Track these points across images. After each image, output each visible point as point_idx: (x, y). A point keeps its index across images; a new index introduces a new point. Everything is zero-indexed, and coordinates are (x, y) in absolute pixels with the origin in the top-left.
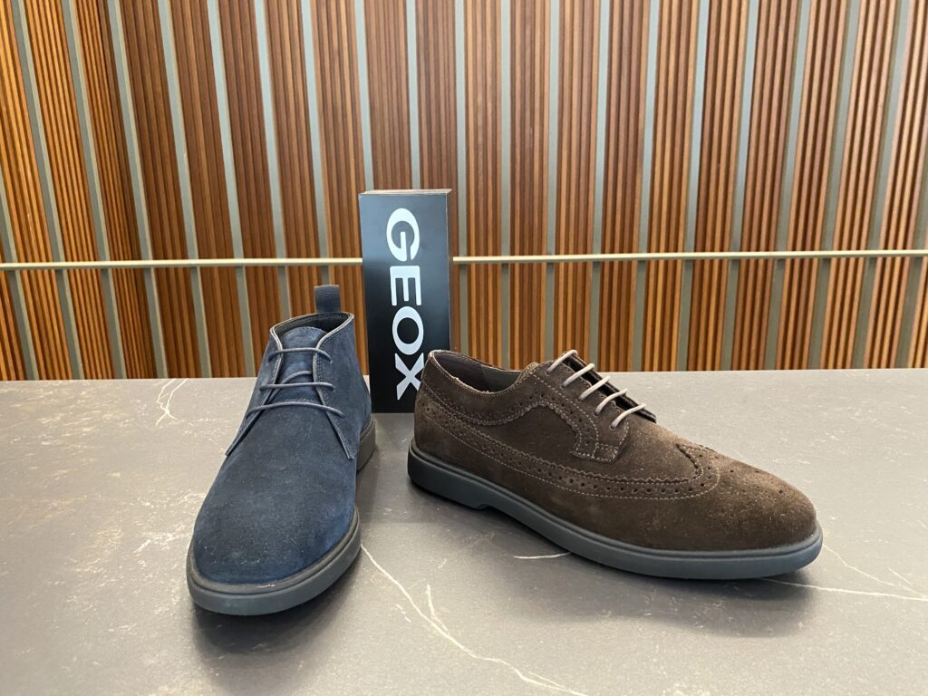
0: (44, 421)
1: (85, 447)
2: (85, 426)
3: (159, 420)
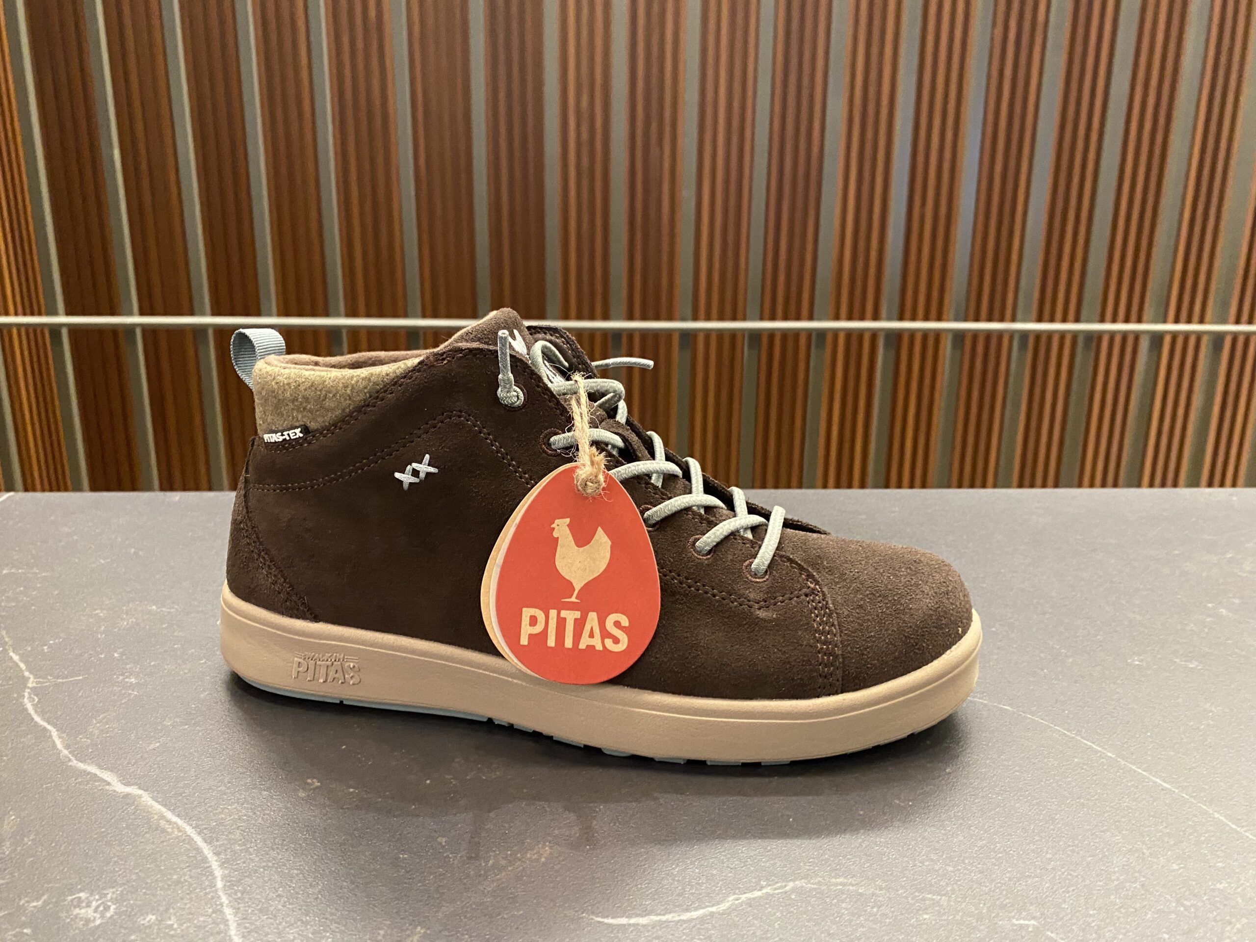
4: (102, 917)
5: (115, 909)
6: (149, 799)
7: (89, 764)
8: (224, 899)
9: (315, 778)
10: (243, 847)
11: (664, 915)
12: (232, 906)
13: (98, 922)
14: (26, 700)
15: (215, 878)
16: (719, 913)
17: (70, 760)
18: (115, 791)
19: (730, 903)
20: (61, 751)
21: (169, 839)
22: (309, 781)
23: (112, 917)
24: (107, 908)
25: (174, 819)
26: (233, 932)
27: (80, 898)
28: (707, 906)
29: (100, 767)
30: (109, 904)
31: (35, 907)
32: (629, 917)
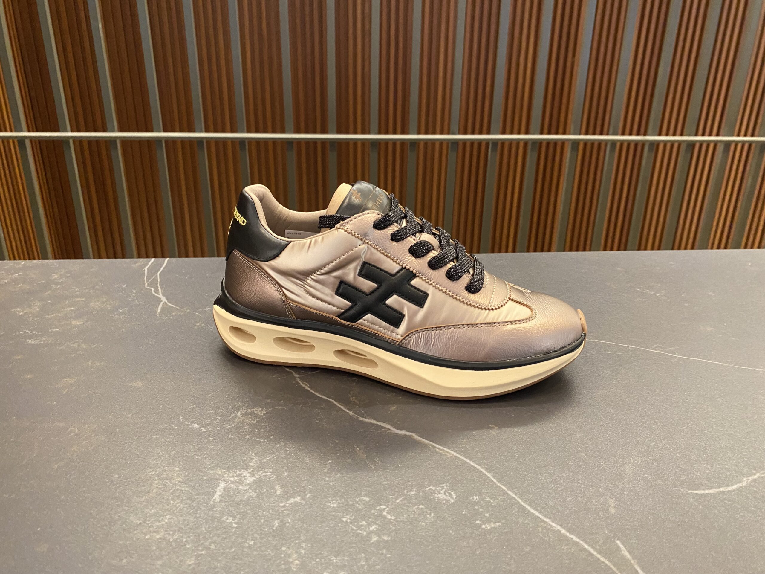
0: (20, 312)
1: (84, 346)
2: (74, 319)
3: (159, 310)
4: (452, 498)
5: (455, 493)
6: (418, 437)
7: (369, 419)
8: (503, 487)
9: (492, 424)
10: (489, 461)
11: (719, 487)
12: (510, 491)
13: (452, 501)
14: (303, 386)
15: (489, 477)
16: (744, 487)
17: (358, 417)
18: (396, 433)
19: (746, 482)
20: (348, 413)
21: (448, 458)
22: (490, 426)
23: (456, 498)
24: (450, 495)
25: (441, 447)
26: (523, 503)
27: (431, 489)
28: (736, 484)
29: (377, 421)
30: (449, 492)
31: (413, 494)
32: (703, 490)
